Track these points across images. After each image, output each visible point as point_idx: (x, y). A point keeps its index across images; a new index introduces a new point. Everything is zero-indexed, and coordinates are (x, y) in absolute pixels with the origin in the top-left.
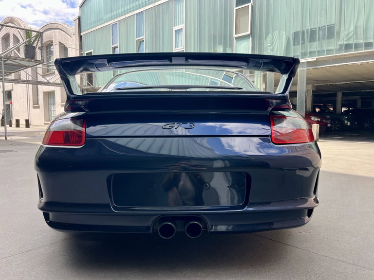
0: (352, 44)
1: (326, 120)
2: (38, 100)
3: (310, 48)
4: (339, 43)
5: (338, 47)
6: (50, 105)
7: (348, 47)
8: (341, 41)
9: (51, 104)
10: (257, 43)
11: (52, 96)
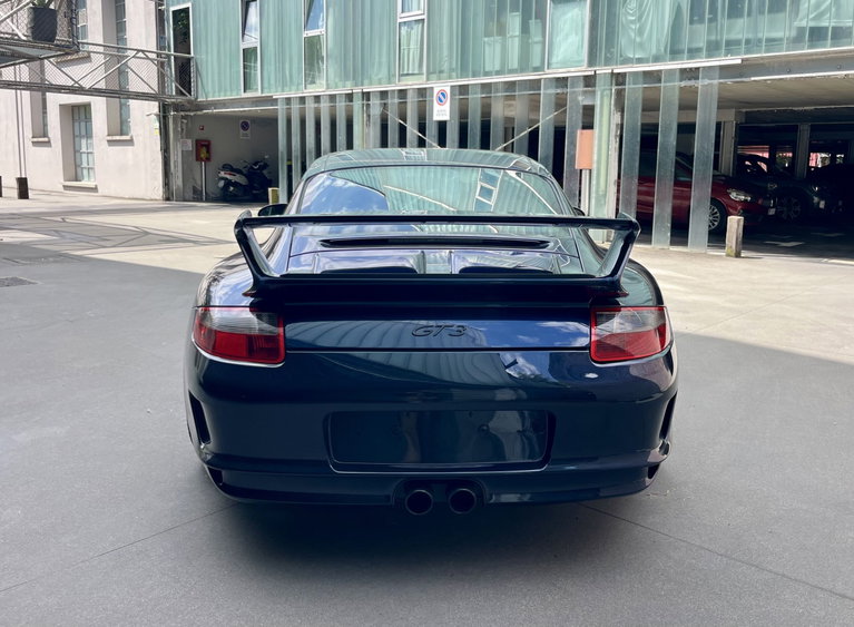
0: (827, 28)
1: (765, 198)
2: (45, 125)
3: (729, 31)
4: (797, 24)
5: (794, 33)
6: (77, 139)
7: (817, 34)
8: (802, 20)
9: (81, 137)
10: (603, 12)
11: (83, 116)
